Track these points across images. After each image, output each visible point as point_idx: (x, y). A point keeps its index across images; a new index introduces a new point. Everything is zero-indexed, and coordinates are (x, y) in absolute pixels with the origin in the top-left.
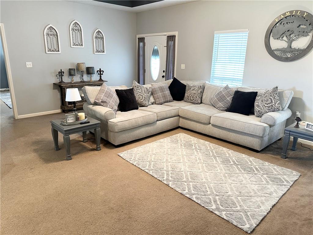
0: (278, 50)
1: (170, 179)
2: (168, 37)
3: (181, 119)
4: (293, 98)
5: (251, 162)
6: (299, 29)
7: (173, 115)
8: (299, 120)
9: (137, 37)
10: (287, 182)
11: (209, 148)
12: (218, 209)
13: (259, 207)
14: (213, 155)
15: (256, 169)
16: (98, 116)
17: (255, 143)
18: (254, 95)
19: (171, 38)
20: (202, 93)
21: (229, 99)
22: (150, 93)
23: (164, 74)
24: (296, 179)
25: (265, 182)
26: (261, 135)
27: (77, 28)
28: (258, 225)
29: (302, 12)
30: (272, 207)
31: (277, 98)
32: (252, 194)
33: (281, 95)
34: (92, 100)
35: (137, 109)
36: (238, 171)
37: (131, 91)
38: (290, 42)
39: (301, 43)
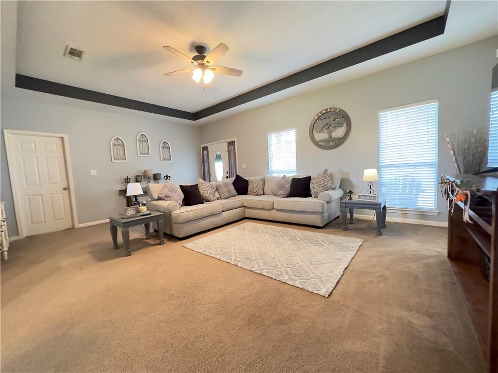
0: (320, 141)
1: (238, 259)
2: (228, 143)
3: (246, 209)
4: (341, 179)
5: (316, 236)
6: (335, 122)
7: (238, 205)
8: (351, 192)
9: (201, 147)
10: (353, 247)
11: (275, 231)
12: (290, 279)
13: (332, 271)
14: (280, 235)
15: (322, 241)
16: (161, 210)
17: (316, 220)
18: (308, 179)
19: (231, 143)
20: (263, 184)
21: (288, 186)
22: (215, 189)
23: (228, 175)
24: (360, 244)
25: (332, 250)
26: (321, 211)
27: (144, 139)
28: (334, 288)
29: (335, 109)
30: (345, 270)
31: (328, 178)
32: (323, 261)
33: (331, 176)
34: (156, 197)
35: (203, 203)
36: (305, 245)
37: (196, 187)
38: (330, 134)
39: (339, 132)
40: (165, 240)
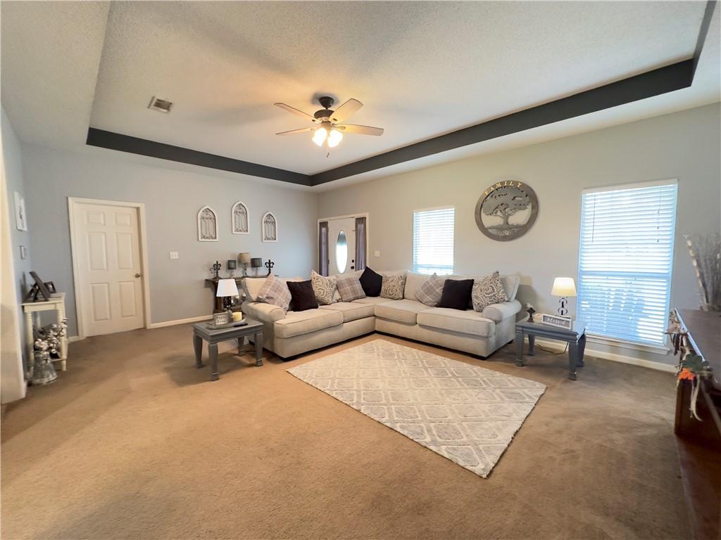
0: (492, 228)
1: (363, 401)
2: (357, 219)
3: (377, 320)
4: (520, 286)
5: (475, 372)
6: (514, 202)
7: (366, 314)
8: (532, 311)
9: (319, 222)
10: (530, 397)
11: (417, 357)
12: (434, 442)
13: (495, 436)
14: (424, 366)
15: (484, 382)
16: (261, 317)
17: (479, 347)
18: (470, 283)
19: (361, 221)
20: (404, 284)
21: (439, 291)
22: (334, 287)
23: (353, 264)
24: (542, 392)
25: (498, 399)
26: (485, 335)
27: (242, 211)
28: (496, 464)
29: (516, 183)
30: (514, 435)
31: (499, 285)
32: (483, 417)
33: (503, 281)
34: (254, 297)
35: (316, 307)
36: (459, 386)
37: (308, 285)
38: (506, 218)
39: (520, 217)
40: (264, 359)
